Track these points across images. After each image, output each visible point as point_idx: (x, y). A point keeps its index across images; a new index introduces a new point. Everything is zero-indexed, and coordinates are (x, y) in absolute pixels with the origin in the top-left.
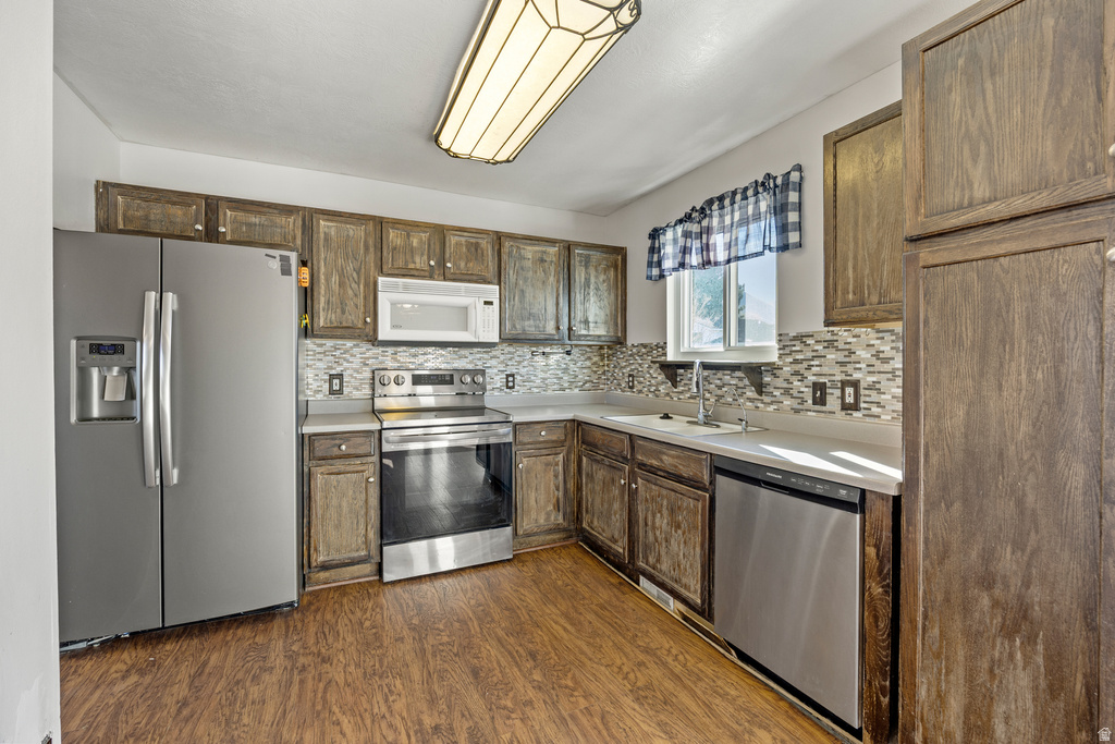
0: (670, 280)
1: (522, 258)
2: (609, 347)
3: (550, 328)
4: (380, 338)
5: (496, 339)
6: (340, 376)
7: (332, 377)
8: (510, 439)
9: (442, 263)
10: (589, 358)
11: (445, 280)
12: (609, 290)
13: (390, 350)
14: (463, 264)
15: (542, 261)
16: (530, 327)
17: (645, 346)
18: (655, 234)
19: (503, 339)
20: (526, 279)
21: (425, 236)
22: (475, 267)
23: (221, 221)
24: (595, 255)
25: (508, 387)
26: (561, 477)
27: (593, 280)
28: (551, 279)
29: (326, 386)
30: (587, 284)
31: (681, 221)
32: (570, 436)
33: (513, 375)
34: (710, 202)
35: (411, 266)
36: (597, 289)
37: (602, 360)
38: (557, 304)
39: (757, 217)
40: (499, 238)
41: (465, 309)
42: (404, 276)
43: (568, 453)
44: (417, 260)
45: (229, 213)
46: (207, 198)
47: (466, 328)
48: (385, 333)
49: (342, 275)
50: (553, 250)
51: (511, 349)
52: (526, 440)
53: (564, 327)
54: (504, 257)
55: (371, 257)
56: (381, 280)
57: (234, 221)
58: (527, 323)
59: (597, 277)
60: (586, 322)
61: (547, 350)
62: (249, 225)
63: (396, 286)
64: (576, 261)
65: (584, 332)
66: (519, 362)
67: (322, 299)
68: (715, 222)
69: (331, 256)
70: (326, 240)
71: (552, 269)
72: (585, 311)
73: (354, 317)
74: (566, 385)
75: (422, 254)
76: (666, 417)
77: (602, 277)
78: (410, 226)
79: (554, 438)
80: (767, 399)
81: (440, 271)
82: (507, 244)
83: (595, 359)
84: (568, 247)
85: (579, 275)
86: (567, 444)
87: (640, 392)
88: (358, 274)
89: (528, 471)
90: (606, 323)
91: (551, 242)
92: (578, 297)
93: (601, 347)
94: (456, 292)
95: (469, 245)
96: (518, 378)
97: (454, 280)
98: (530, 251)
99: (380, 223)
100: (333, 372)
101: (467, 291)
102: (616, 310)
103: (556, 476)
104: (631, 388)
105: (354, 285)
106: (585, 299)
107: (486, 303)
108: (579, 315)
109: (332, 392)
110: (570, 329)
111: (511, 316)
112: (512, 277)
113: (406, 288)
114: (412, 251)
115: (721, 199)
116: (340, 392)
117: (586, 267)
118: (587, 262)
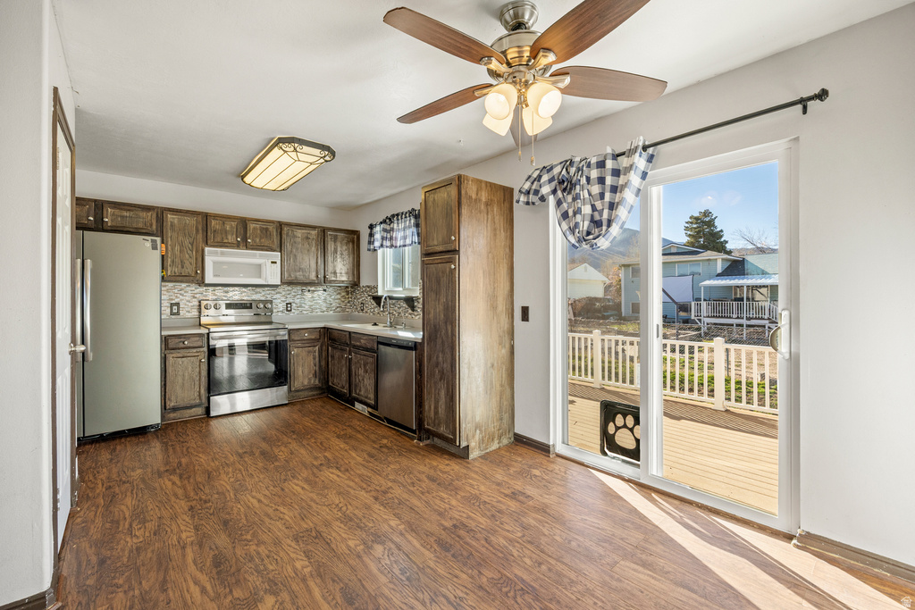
0: (380, 252)
1: (295, 236)
2: (352, 287)
3: (313, 276)
4: (206, 282)
5: (279, 283)
6: (178, 304)
7: (172, 305)
8: (286, 338)
9: (245, 239)
10: (339, 294)
11: (247, 248)
12: (349, 254)
13: (211, 289)
14: (258, 240)
15: (308, 238)
16: (300, 276)
17: (368, 287)
18: (371, 227)
19: (283, 283)
20: (297, 249)
21: (234, 224)
22: (265, 242)
23: (105, 215)
24: (340, 235)
25: (287, 310)
26: (317, 359)
27: (339, 249)
28: (313, 248)
29: (169, 310)
30: (335, 251)
31: (381, 223)
32: (322, 337)
33: (290, 304)
34: (393, 216)
35: (226, 241)
36: (342, 254)
37: (348, 295)
38: (317, 263)
39: (410, 227)
40: (281, 226)
41: (260, 265)
42: (221, 246)
43: (321, 346)
44: (229, 237)
45: (109, 210)
46: (95, 201)
47: (260, 277)
48: (209, 278)
49: (182, 245)
50: (314, 232)
51: (290, 288)
52: (296, 338)
53: (321, 276)
54: (284, 236)
55: (200, 236)
56: (207, 249)
57: (113, 215)
58: (298, 274)
59: (341, 247)
60: (335, 273)
61: (313, 289)
62: (122, 217)
63: (216, 253)
64: (328, 239)
65: (333, 279)
66: (295, 296)
67: (169, 260)
68: (395, 226)
69: (175, 235)
70: (172, 225)
71: (314, 242)
72: (334, 267)
73: (189, 269)
74: (325, 309)
75: (232, 234)
76: (375, 324)
77: (344, 248)
78: (225, 218)
79: (313, 337)
80: (416, 313)
81: (244, 243)
82: (285, 229)
83: (343, 294)
84: (323, 231)
85: (331, 246)
86: (321, 341)
87: (367, 312)
88: (192, 245)
89: (297, 355)
90: (347, 273)
91: (314, 227)
92: (330, 259)
93: (347, 287)
94: (254, 256)
95: (262, 229)
96: (294, 305)
97: (252, 249)
98: (299, 233)
99: (206, 217)
100: (174, 302)
101: (261, 256)
102: (353, 266)
103: (314, 359)
104: (362, 310)
105: (189, 252)
106: (335, 259)
107: (272, 262)
108: (330, 268)
109: (172, 314)
110: (325, 277)
111: (288, 270)
112: (289, 247)
113: (223, 254)
114: (226, 232)
115: (397, 215)
116: (178, 313)
117: (335, 242)
118: (335, 239)
